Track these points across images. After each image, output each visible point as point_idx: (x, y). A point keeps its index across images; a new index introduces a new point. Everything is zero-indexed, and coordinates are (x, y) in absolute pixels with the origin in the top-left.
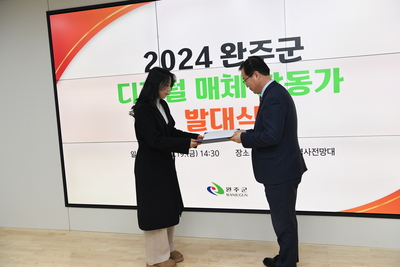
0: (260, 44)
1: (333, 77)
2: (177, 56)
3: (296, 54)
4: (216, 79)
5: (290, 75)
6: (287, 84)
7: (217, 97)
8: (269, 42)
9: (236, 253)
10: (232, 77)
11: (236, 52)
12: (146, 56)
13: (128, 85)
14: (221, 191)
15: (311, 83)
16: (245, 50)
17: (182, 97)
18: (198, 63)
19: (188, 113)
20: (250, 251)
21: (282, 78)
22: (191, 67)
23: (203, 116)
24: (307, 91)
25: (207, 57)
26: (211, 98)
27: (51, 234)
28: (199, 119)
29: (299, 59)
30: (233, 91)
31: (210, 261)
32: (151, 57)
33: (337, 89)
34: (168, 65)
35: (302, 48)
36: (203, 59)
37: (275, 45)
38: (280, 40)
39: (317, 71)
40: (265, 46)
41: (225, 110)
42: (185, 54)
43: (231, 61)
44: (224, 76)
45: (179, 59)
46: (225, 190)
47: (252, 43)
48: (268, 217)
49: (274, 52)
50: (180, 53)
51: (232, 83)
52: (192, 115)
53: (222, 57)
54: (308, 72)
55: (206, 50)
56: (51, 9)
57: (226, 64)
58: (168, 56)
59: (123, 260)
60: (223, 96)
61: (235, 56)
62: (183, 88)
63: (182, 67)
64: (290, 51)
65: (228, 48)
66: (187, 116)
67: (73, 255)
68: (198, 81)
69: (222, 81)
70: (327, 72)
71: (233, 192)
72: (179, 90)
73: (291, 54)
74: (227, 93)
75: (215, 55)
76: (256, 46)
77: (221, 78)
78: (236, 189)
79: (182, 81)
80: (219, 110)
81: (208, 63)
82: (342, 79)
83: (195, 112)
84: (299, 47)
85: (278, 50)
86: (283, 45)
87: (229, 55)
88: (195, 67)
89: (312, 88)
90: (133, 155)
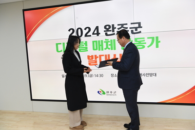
0: (122, 25)
1: (156, 41)
2: (84, 31)
3: (139, 30)
5: (136, 39)
7: (102, 50)
8: (126, 24)
9: (111, 122)
10: (109, 40)
11: (111, 29)
12: (69, 30)
13: (61, 44)
15: (145, 43)
16: (115, 28)
17: (86, 49)
18: (93, 34)
19: (89, 57)
20: (117, 121)
22: (90, 36)
23: (96, 59)
24: (144, 47)
25: (98, 31)
26: (99, 50)
27: (24, 114)
28: (94, 60)
29: (140, 32)
30: (109, 47)
31: (99, 125)
32: (71, 31)
33: (157, 46)
34: (80, 35)
35: (142, 27)
36: (96, 32)
37: (129, 26)
38: (131, 24)
39: (148, 38)
40: (124, 26)
41: (106, 55)
42: (88, 30)
43: (109, 33)
44: (106, 40)
45: (85, 32)
46: (106, 93)
47: (118, 25)
48: (125, 105)
49: (128, 29)
50: (85, 29)
51: (109, 43)
52: (90, 58)
53: (105, 31)
54: (144, 38)
55: (97, 28)
56: (25, 8)
57: (106, 35)
58: (79, 30)
59: (59, 125)
60: (105, 49)
61: (111, 31)
62: (86, 45)
63: (86, 35)
64: (136, 29)
65: (107, 27)
66: (89, 58)
67: (35, 123)
68: (93, 42)
69: (105, 42)
70: (153, 38)
71: (110, 93)
72: (85, 46)
74: (107, 48)
75: (102, 30)
76: (120, 26)
78: (111, 92)
79: (86, 42)
80: (103, 55)
81: (98, 34)
82: (160, 42)
83: (92, 56)
84: (140, 27)
85: (130, 28)
86: (133, 26)
87: (108, 30)
88: (92, 36)
89: (146, 46)
90: (63, 76)
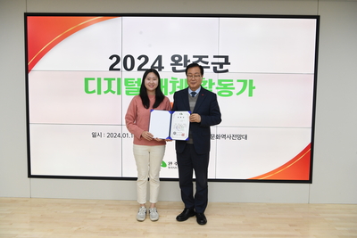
0: (200, 58)
1: (249, 85)
2: (136, 60)
3: (225, 67)
4: (166, 80)
5: (220, 82)
6: (217, 88)
8: (207, 57)
10: (179, 80)
11: (182, 62)
12: (111, 58)
13: (94, 79)
14: (164, 165)
15: (234, 88)
16: (189, 61)
21: (214, 84)
24: (231, 94)
25: (160, 63)
29: (227, 71)
32: (115, 59)
33: (251, 95)
34: (129, 66)
35: (229, 64)
36: (157, 65)
37: (211, 60)
38: (215, 57)
39: (238, 81)
40: (204, 59)
42: (143, 59)
43: (178, 68)
44: (172, 78)
45: (138, 63)
46: (167, 164)
47: (194, 57)
49: (209, 65)
50: (139, 58)
51: (178, 84)
53: (172, 64)
54: (232, 81)
55: (159, 58)
57: (174, 70)
58: (129, 59)
60: (171, 93)
61: (181, 65)
62: (139, 85)
63: (140, 69)
64: (221, 65)
65: (177, 58)
69: (170, 82)
70: (245, 82)
71: (174, 165)
72: (136, 86)
73: (221, 67)
74: (174, 91)
76: (197, 59)
77: (170, 79)
79: (139, 80)
81: (161, 68)
82: (254, 88)
84: (227, 63)
85: (212, 63)
86: (217, 60)
87: (177, 63)
89: (235, 92)
90: (94, 136)
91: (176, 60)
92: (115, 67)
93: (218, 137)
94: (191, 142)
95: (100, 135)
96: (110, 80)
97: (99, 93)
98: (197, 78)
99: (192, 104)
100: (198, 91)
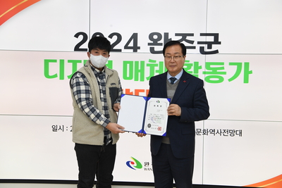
0: (184, 36)
1: (244, 70)
3: (215, 47)
4: (143, 63)
5: (208, 65)
6: (205, 73)
7: (142, 80)
8: (192, 35)
10: (157, 62)
11: (162, 41)
12: (77, 36)
13: (55, 61)
14: (139, 166)
15: (225, 73)
18: (126, 47)
21: (200, 68)
22: (120, 50)
24: (221, 80)
25: (135, 43)
26: (136, 79)
29: (216, 52)
32: (81, 37)
33: (246, 80)
35: (220, 43)
36: (131, 44)
37: (197, 38)
38: (202, 35)
39: (231, 64)
40: (188, 38)
42: (115, 38)
43: (157, 48)
44: (150, 61)
46: (143, 165)
47: (177, 35)
49: (195, 44)
50: (111, 36)
53: (149, 44)
54: (223, 64)
55: (135, 37)
57: (152, 51)
60: (147, 79)
61: (161, 44)
64: (210, 44)
65: (155, 37)
68: (125, 63)
69: (148, 65)
70: (239, 65)
73: (210, 47)
75: (143, 42)
76: (180, 38)
77: (147, 62)
79: (111, 62)
80: (142, 91)
81: (136, 48)
82: (251, 72)
84: (217, 42)
85: (199, 43)
86: (204, 39)
87: (155, 43)
88: (123, 50)
89: (226, 77)
90: (55, 129)
91: (154, 39)
92: (80, 47)
93: (205, 132)
94: (167, 142)
95: (62, 128)
96: (75, 63)
97: (62, 78)
98: (178, 60)
99: (171, 93)
100: (178, 77)
